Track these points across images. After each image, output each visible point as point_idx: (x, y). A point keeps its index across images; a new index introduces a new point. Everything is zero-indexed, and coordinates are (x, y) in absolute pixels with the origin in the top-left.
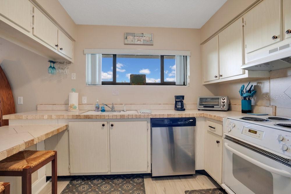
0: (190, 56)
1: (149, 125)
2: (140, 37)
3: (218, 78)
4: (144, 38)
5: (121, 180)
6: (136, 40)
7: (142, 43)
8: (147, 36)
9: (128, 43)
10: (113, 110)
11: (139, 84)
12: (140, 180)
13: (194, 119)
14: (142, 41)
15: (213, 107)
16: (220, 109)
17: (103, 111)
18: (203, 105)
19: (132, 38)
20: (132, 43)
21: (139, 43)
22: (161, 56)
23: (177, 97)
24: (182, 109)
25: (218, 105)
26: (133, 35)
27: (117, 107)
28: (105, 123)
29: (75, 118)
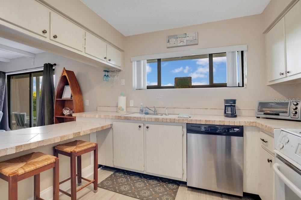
0: (247, 51)
1: (185, 130)
2: (183, 38)
3: (284, 76)
4: (187, 38)
5: (155, 182)
6: (179, 42)
7: (185, 44)
8: (191, 36)
9: (170, 46)
10: (155, 113)
11: (183, 87)
12: (175, 186)
13: (241, 128)
14: (185, 41)
15: (278, 115)
16: (289, 118)
17: (147, 113)
18: (262, 111)
19: (174, 40)
20: (175, 45)
21: (181, 44)
22: (209, 54)
23: (227, 101)
24: (234, 115)
25: (286, 112)
26: (176, 37)
27: (159, 111)
28: (142, 125)
29: (117, 118)
